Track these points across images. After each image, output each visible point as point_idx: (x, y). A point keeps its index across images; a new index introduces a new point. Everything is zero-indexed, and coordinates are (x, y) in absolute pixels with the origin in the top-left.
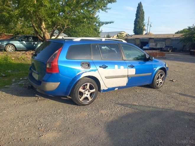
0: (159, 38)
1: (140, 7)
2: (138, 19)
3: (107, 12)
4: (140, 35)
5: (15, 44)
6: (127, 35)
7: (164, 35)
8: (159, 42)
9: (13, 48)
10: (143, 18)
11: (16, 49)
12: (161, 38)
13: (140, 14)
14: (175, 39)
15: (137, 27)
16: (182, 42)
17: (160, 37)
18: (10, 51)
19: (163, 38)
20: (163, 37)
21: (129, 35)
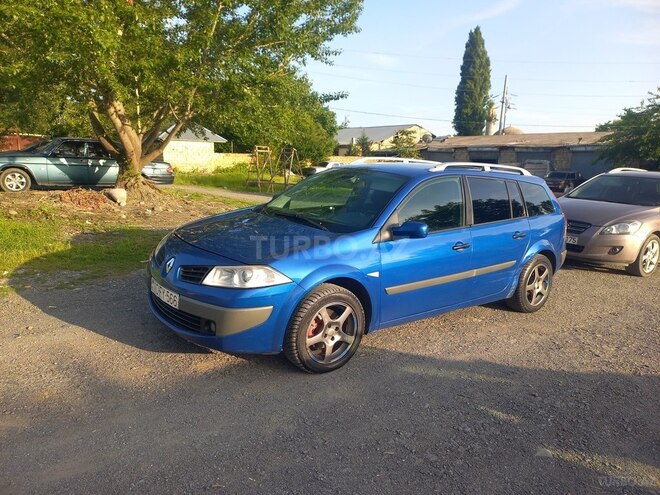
0: (533, 148)
1: (474, 43)
2: (470, 84)
3: (331, 64)
4: (473, 137)
5: (31, 168)
6: (425, 138)
7: (550, 135)
8: (532, 161)
9: (24, 180)
10: (486, 80)
11: (35, 184)
12: (539, 148)
13: (474, 68)
14: (583, 149)
15: (465, 111)
16: (605, 159)
17: (536, 142)
18: (14, 189)
19: (544, 148)
20: (546, 143)
21: (434, 136)
